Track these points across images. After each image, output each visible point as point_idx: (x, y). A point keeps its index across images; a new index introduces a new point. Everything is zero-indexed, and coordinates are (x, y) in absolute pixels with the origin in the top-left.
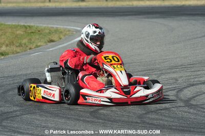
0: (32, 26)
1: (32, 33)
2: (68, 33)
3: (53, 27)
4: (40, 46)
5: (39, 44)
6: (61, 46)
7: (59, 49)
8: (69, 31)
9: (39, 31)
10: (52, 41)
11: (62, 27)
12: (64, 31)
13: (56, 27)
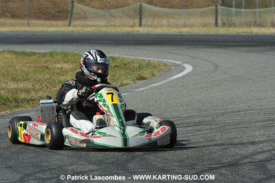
0: (116, 58)
1: (116, 66)
2: (163, 68)
3: (144, 60)
4: (125, 85)
5: (125, 82)
6: (153, 85)
7: (151, 89)
8: (165, 65)
9: (125, 65)
10: (142, 78)
11: (156, 59)
12: (159, 65)
13: (149, 60)
